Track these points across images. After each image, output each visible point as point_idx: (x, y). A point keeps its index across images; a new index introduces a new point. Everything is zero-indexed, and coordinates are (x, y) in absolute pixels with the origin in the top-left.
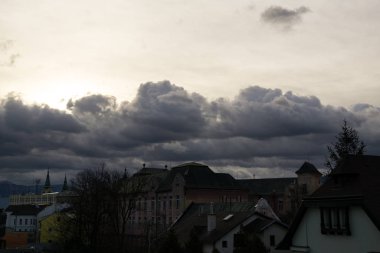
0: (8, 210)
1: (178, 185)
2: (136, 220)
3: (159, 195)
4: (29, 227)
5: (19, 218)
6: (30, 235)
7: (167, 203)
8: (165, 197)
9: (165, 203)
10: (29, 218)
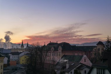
0: (11, 53)
1: (60, 49)
2: (48, 59)
3: (55, 52)
4: (17, 58)
5: (14, 56)
6: (17, 61)
7: (57, 54)
8: (56, 53)
9: (56, 54)
10: (17, 56)
